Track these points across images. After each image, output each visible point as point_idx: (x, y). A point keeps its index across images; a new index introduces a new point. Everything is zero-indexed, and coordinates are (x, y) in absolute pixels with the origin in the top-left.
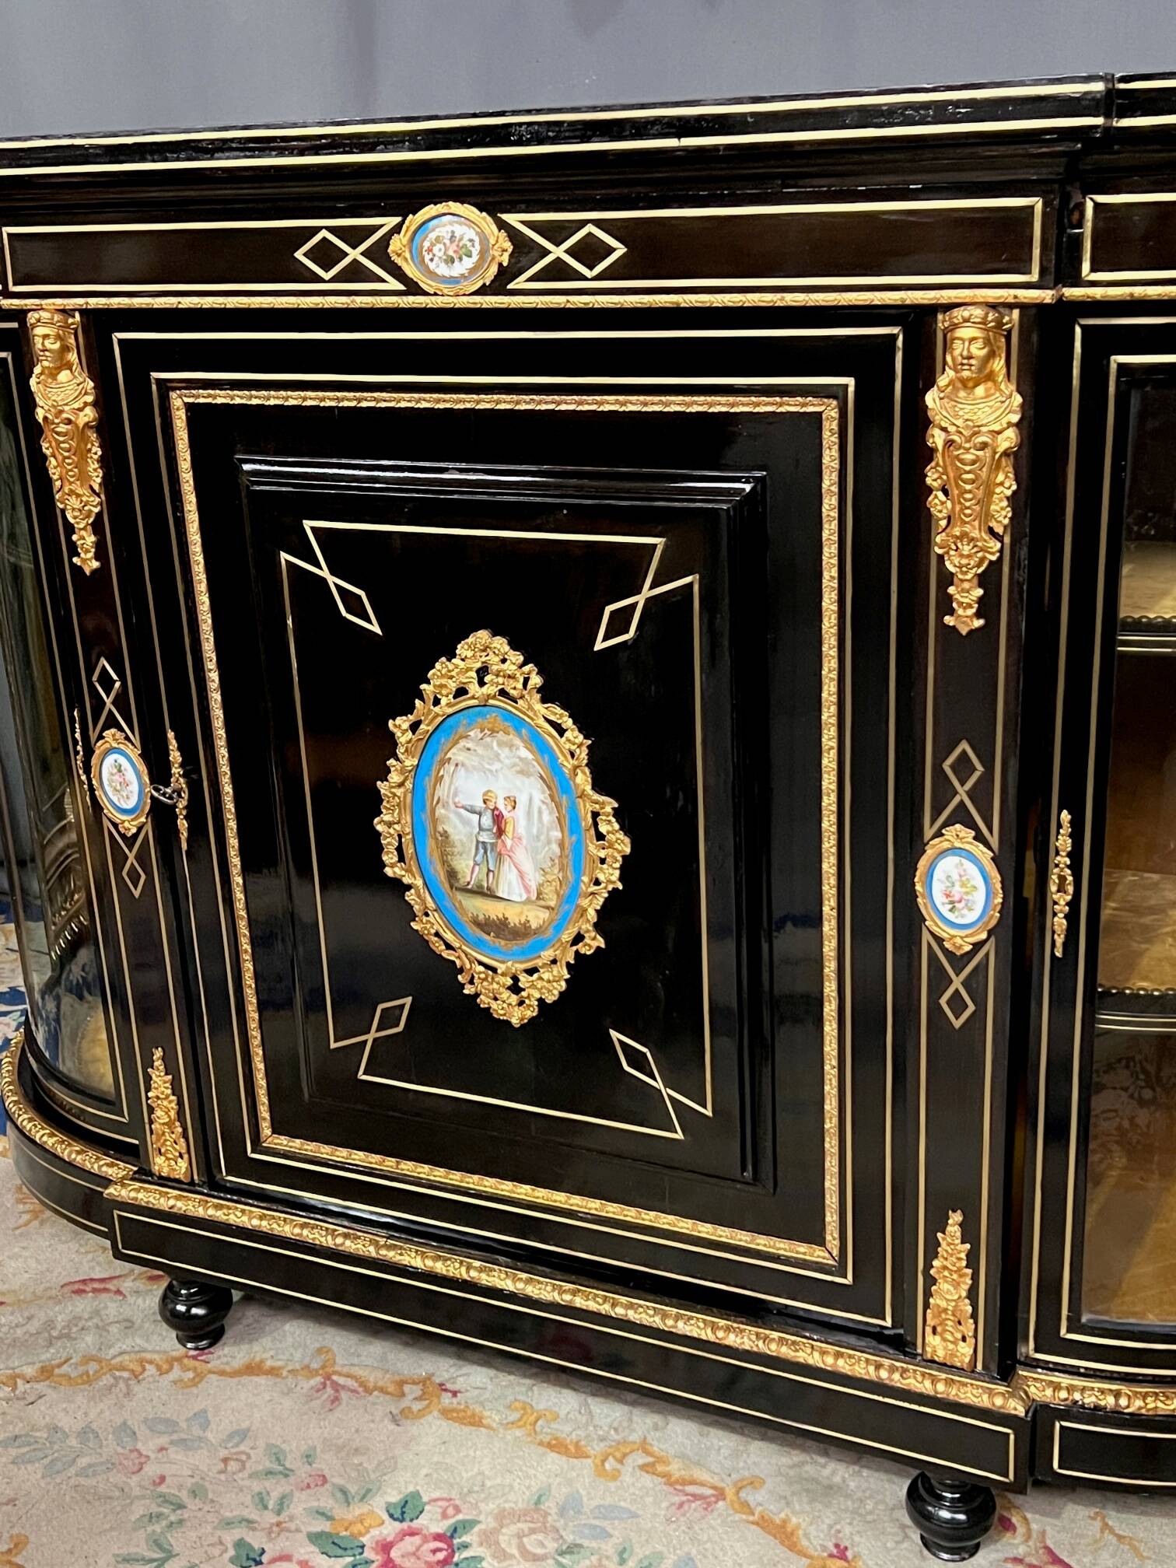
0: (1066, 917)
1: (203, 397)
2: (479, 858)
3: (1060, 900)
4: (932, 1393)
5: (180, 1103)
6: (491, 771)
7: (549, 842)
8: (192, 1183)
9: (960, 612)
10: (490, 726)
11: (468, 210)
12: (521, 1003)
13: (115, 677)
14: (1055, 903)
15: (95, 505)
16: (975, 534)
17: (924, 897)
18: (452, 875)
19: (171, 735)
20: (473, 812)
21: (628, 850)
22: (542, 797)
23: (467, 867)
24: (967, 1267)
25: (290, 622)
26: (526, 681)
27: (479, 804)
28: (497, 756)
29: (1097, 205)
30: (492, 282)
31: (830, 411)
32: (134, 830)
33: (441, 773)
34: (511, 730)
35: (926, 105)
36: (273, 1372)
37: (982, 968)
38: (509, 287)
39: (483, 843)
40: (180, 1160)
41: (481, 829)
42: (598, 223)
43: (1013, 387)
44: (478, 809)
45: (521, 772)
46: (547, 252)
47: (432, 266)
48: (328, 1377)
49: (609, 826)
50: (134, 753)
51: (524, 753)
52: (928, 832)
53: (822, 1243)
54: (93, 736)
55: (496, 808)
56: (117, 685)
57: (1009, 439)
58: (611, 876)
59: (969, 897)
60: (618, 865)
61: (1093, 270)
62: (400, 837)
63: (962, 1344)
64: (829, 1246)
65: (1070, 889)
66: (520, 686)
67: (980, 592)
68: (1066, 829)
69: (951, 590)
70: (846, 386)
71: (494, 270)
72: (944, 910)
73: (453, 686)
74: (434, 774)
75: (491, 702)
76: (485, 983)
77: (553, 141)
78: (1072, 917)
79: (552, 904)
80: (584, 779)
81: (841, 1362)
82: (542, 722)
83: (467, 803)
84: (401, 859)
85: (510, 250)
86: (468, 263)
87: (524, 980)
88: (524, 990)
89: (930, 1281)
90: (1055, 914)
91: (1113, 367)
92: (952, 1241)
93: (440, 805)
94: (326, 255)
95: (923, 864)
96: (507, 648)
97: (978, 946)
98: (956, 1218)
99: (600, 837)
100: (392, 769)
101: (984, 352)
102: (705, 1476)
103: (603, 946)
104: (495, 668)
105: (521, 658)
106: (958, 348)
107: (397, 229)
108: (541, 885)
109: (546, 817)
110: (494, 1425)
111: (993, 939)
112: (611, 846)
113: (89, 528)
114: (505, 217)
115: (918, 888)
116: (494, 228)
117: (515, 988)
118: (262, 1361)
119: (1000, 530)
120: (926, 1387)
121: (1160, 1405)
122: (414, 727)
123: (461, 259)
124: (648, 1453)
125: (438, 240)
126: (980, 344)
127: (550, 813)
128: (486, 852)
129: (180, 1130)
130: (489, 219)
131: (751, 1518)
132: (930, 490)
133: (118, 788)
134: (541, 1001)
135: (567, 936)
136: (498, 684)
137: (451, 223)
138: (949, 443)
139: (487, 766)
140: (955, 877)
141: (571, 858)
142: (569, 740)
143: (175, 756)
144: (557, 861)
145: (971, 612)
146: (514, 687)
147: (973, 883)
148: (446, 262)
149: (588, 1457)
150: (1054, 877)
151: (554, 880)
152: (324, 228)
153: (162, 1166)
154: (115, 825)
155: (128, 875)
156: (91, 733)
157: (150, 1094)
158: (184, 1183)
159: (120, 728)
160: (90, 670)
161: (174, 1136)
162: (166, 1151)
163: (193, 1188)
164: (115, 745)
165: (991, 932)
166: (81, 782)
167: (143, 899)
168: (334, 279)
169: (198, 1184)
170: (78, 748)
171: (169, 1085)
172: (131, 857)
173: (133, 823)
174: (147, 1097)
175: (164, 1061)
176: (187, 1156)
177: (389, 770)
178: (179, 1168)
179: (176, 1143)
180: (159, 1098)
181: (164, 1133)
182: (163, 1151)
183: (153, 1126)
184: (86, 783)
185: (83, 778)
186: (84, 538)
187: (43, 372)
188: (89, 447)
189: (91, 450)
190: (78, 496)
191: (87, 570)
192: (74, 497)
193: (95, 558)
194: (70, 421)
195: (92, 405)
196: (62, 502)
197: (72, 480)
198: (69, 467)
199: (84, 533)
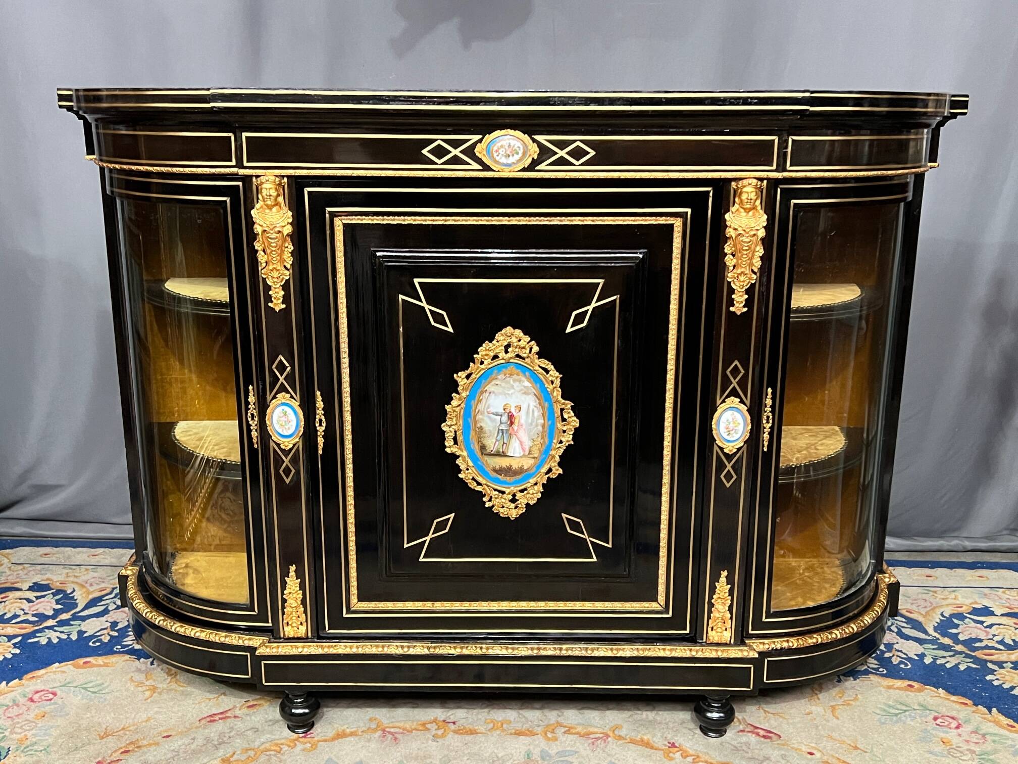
0: (769, 434)
1: (355, 220)
2: (499, 438)
3: (767, 427)
4: (717, 657)
5: (304, 594)
6: (508, 394)
7: (537, 426)
8: (307, 638)
9: (737, 305)
10: (509, 372)
11: (518, 133)
12: (516, 507)
13: (287, 365)
14: (765, 428)
15: (287, 275)
16: (745, 273)
17: (716, 430)
18: (483, 448)
19: (318, 393)
20: (497, 415)
21: (578, 425)
22: (535, 404)
23: (491, 444)
24: (729, 596)
25: (401, 330)
26: (531, 349)
27: (501, 411)
28: (512, 387)
29: (793, 141)
30: (529, 166)
31: (678, 223)
32: (291, 446)
33: (481, 398)
34: (521, 374)
35: (739, 98)
36: (352, 734)
37: (740, 459)
38: (537, 168)
39: (502, 430)
40: (300, 627)
41: (501, 423)
42: (583, 141)
43: (763, 212)
44: (500, 414)
45: (525, 393)
46: (556, 153)
47: (497, 158)
48: (384, 730)
49: (569, 415)
50: (296, 404)
51: (527, 384)
52: (719, 402)
53: (657, 599)
54: (269, 397)
55: (510, 412)
56: (289, 369)
57: (762, 233)
58: (568, 439)
59: (737, 428)
60: (572, 433)
61: (791, 165)
62: (455, 432)
63: (725, 632)
64: (659, 601)
65: (771, 421)
66: (528, 351)
67: (746, 296)
68: (770, 396)
69: (734, 296)
70: (687, 213)
71: (530, 160)
72: (725, 436)
73: (492, 354)
74: (477, 398)
75: (512, 361)
76: (497, 500)
77: (570, 105)
78: (771, 434)
79: (536, 455)
80: (557, 394)
82: (537, 369)
83: (494, 411)
84: (456, 442)
85: (538, 152)
86: (517, 157)
87: (519, 495)
88: (518, 500)
89: (711, 605)
90: (764, 433)
91: (792, 204)
92: (722, 585)
93: (479, 413)
94: (440, 152)
95: (716, 416)
96: (522, 334)
97: (739, 449)
98: (724, 574)
99: (564, 420)
100: (454, 398)
101: (755, 197)
103: (562, 473)
104: (514, 344)
105: (529, 339)
106: (745, 196)
107: (480, 141)
108: (531, 447)
109: (536, 414)
110: (484, 731)
111: (746, 445)
112: (569, 424)
113: (281, 288)
114: (537, 137)
115: (714, 426)
116: (531, 142)
117: (514, 500)
118: (344, 730)
119: (756, 270)
120: (713, 655)
121: (804, 643)
122: (468, 377)
123: (513, 155)
124: (565, 727)
125: (502, 146)
126: (754, 194)
127: (538, 412)
128: (503, 434)
129: (303, 609)
130: (528, 138)
131: (626, 741)
132: (726, 254)
133: (284, 424)
134: (527, 504)
135: (544, 470)
136: (515, 352)
137: (509, 139)
138: (737, 234)
139: (507, 392)
140: (731, 420)
141: (549, 432)
142: (551, 376)
143: (320, 404)
144: (540, 435)
145: (742, 305)
146: (524, 353)
147: (738, 421)
148: (506, 156)
149: (537, 734)
150: (765, 417)
151: (538, 444)
152: (439, 139)
153: (289, 631)
154: (278, 445)
155: (283, 471)
156: (268, 396)
157: (285, 592)
158: (303, 639)
159: (288, 392)
160: (271, 363)
161: (298, 613)
162: (292, 623)
163: (309, 640)
164: (284, 401)
165: (745, 442)
166: (249, 426)
167: (292, 484)
168: (443, 163)
169: (311, 638)
170: (250, 406)
171: (298, 585)
172: (286, 461)
173: (290, 442)
174: (283, 594)
175: (296, 571)
176: (305, 623)
177: (452, 399)
178: (300, 631)
179: (299, 617)
180: (290, 593)
181: (292, 613)
182: (290, 623)
183: (285, 610)
184: (253, 425)
185: (251, 423)
186: (278, 293)
187: (261, 207)
188: (286, 246)
189: (287, 247)
190: (278, 270)
191: (277, 310)
192: (275, 271)
193: (283, 303)
194: (279, 232)
195: (291, 224)
196: (264, 274)
197: (275, 262)
198: (274, 256)
199: (277, 290)
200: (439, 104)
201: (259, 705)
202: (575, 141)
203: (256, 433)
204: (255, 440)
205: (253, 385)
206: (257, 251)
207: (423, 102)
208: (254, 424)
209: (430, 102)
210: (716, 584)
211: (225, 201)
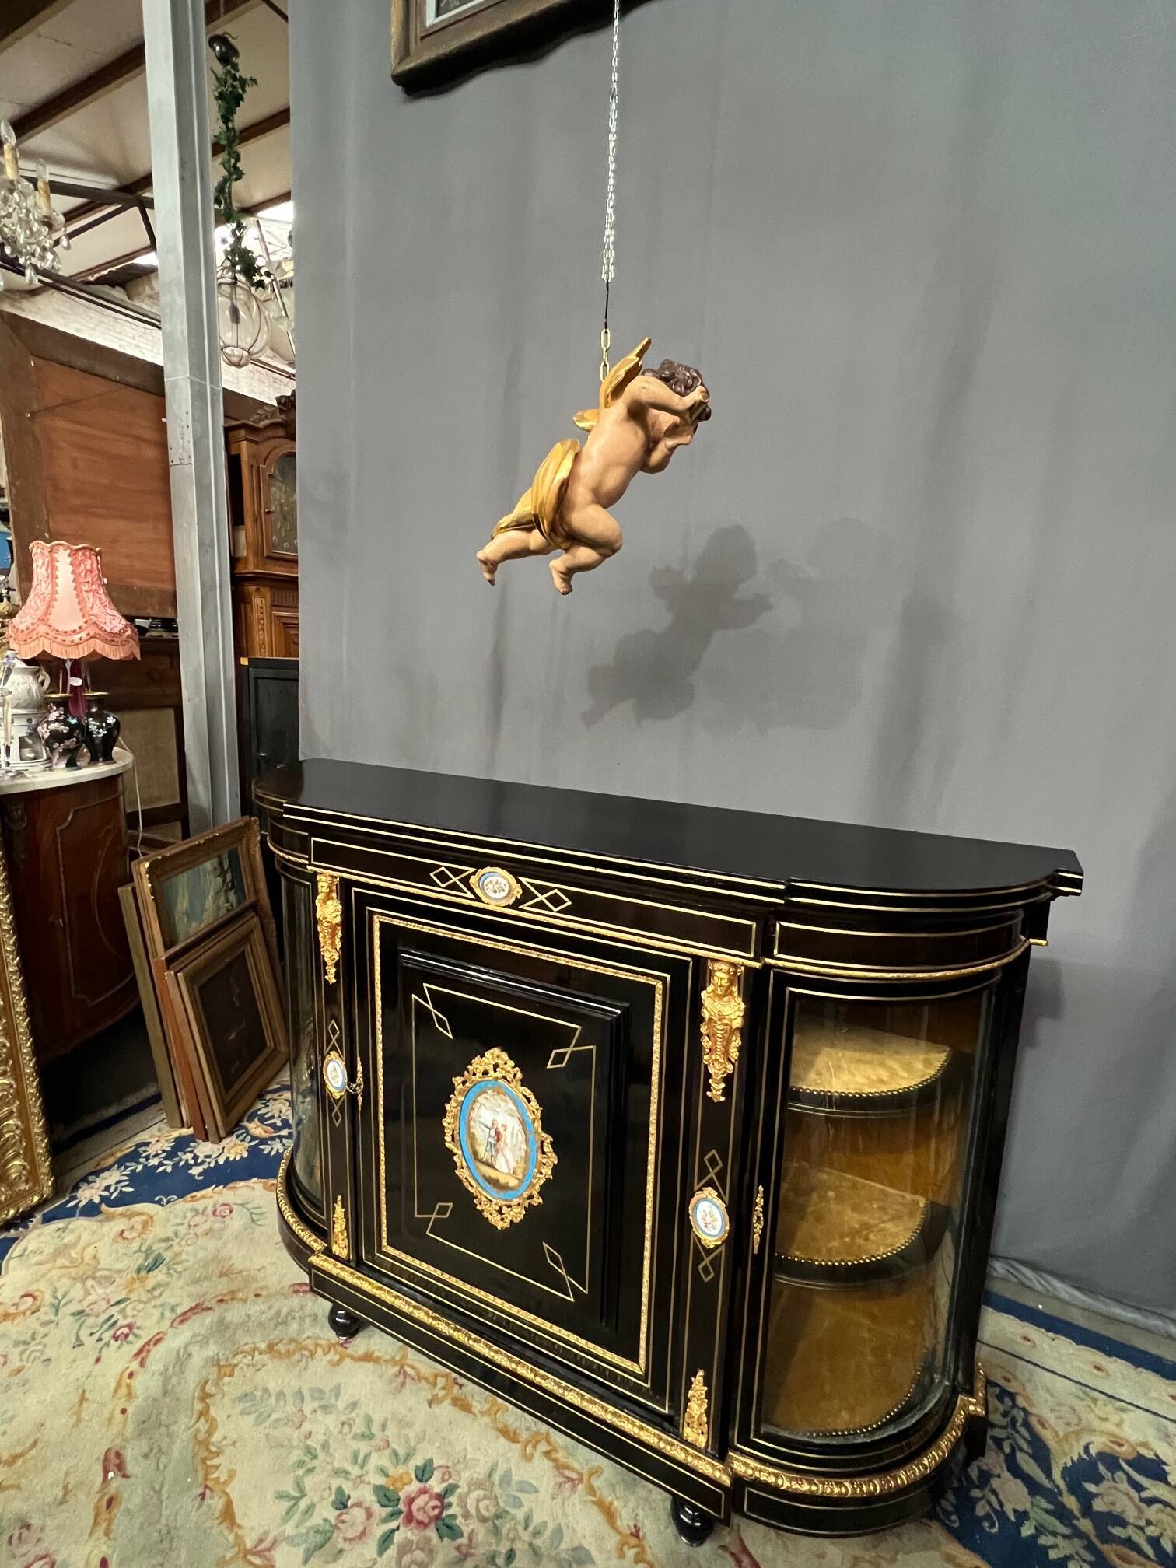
0: (760, 1236)
1: (388, 920)
2: (488, 1149)
3: (758, 1228)
4: (687, 1462)
5: (347, 1222)
7: (520, 1149)
8: (349, 1261)
9: (714, 1092)
10: (497, 1091)
11: (504, 873)
12: (502, 1220)
13: (337, 1029)
14: (755, 1229)
15: (336, 956)
16: (722, 1060)
17: (692, 1217)
18: (475, 1154)
19: (359, 1059)
20: (487, 1127)
21: (556, 1162)
22: (518, 1128)
23: (482, 1150)
24: (705, 1398)
25: (413, 1025)
26: (515, 1075)
27: (490, 1125)
28: (500, 1105)
29: (781, 926)
30: (513, 904)
31: (659, 985)
32: (339, 1097)
33: (474, 1106)
34: (506, 1095)
36: (375, 1360)
37: (718, 1258)
38: (520, 907)
39: (491, 1142)
40: (344, 1249)
41: (490, 1136)
42: (560, 890)
43: (740, 999)
44: (489, 1127)
45: (510, 1115)
46: (536, 897)
47: (487, 892)
48: (402, 1367)
49: (548, 1148)
50: (342, 1063)
51: (511, 1106)
52: (696, 1187)
53: (637, 1362)
54: (326, 1052)
55: (497, 1128)
56: (338, 1033)
57: (738, 1023)
58: (548, 1171)
59: (714, 1223)
60: (551, 1167)
61: (779, 954)
62: (453, 1130)
63: (701, 1435)
64: (640, 1367)
65: (762, 1222)
66: (512, 1076)
67: (724, 1085)
68: (761, 1195)
69: (710, 1081)
70: (666, 977)
71: (513, 899)
72: (702, 1226)
73: (482, 1069)
74: (470, 1106)
75: (499, 1080)
76: (486, 1206)
78: (763, 1236)
79: (520, 1178)
80: (538, 1125)
81: (642, 1433)
82: (521, 1095)
83: (485, 1123)
84: (453, 1140)
85: (521, 892)
86: (503, 894)
87: (505, 1209)
88: (504, 1214)
89: (687, 1400)
90: (754, 1233)
91: (787, 993)
92: (698, 1387)
93: (472, 1120)
94: (443, 877)
95: (693, 1201)
96: (508, 1058)
97: (717, 1247)
98: (701, 1373)
99: (544, 1153)
100: (452, 1099)
101: (728, 984)
102: (576, 1465)
103: (542, 1203)
104: (501, 1066)
105: (514, 1064)
106: (716, 980)
107: (474, 873)
108: (515, 1168)
109: (520, 1138)
110: (477, 1413)
111: (724, 1246)
112: (548, 1158)
113: (333, 965)
114: (521, 878)
115: (690, 1212)
116: (515, 882)
117: (500, 1212)
118: (373, 1352)
119: (733, 1060)
120: (683, 1457)
121: (798, 1486)
122: (464, 1083)
123: (500, 892)
124: (550, 1444)
125: (491, 882)
126: (726, 981)
127: (522, 1136)
128: (491, 1147)
129: (346, 1234)
130: (513, 878)
131: (594, 1499)
132: (702, 1034)
133: (334, 1077)
134: (511, 1221)
135: (525, 1195)
136: (502, 1073)
137: (497, 876)
138: (711, 1019)
140: (708, 1212)
141: (530, 1159)
142: (532, 1106)
143: (360, 1068)
144: (523, 1158)
145: (719, 1093)
146: (510, 1077)
147: (716, 1216)
148: (493, 892)
149: (518, 1442)
150: (755, 1216)
151: (521, 1167)
152: (443, 866)
153: (337, 1248)
154: (331, 1093)
155: (334, 1115)
156: (325, 1050)
157: (335, 1214)
158: (346, 1262)
159: (337, 1052)
161: (343, 1236)
162: (339, 1243)
163: (351, 1266)
164: (335, 1059)
165: (723, 1242)
167: (340, 1128)
168: (445, 888)
169: (351, 1262)
171: (343, 1213)
172: (336, 1108)
173: (339, 1094)
174: (333, 1217)
175: (342, 1202)
176: (348, 1243)
177: (450, 1099)
178: (343, 1253)
179: (343, 1240)
180: (338, 1217)
181: (339, 1233)
182: (337, 1242)
183: (334, 1228)
186: (332, 969)
187: (320, 899)
188: (337, 932)
189: (338, 934)
190: (332, 951)
191: (330, 983)
192: (330, 951)
193: (335, 978)
194: (329, 922)
195: (342, 915)
196: (323, 952)
197: (328, 945)
198: (327, 939)
199: (331, 967)
202: (554, 888)
206: (319, 933)
210: (693, 1379)
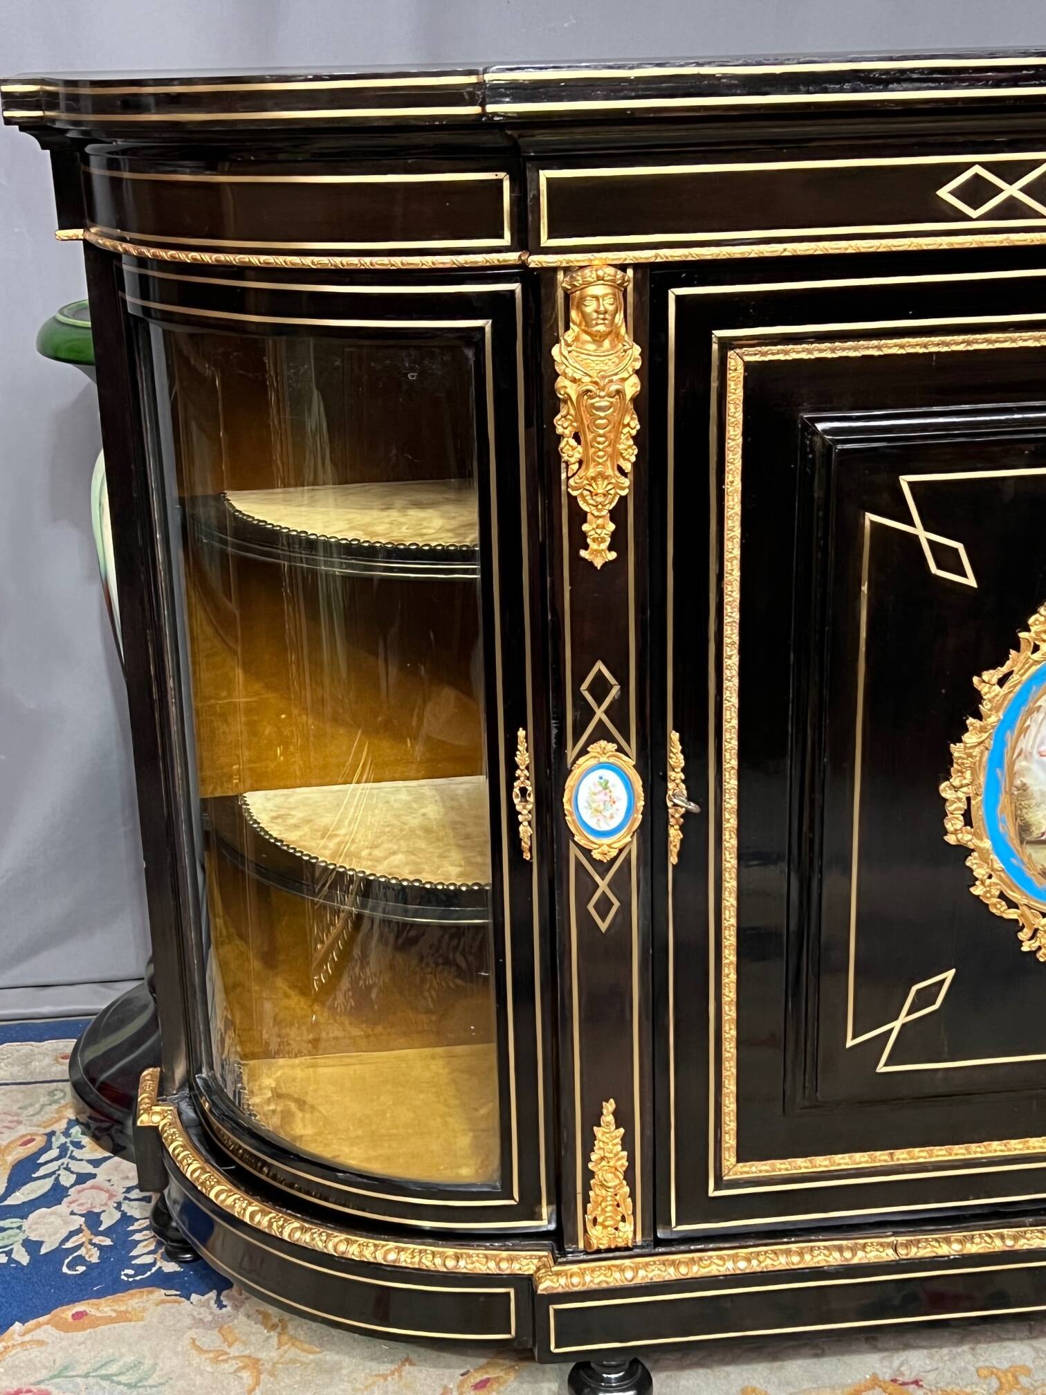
1: (774, 353)
5: (631, 1159)
8: (634, 1248)
13: (613, 681)
15: (624, 487)
25: (865, 588)
32: (614, 853)
33: (1028, 723)
40: (621, 1225)
50: (628, 763)
54: (571, 754)
56: (615, 691)
62: (969, 799)
74: (1018, 724)
84: (968, 819)
93: (1021, 758)
94: (976, 192)
100: (970, 728)
113: (608, 515)
129: (627, 1189)
133: (602, 807)
143: (676, 758)
152: (976, 164)
153: (599, 1237)
154: (587, 852)
155: (596, 907)
156: (569, 751)
157: (594, 1157)
158: (627, 1249)
159: (611, 739)
160: (578, 679)
161: (618, 1197)
162: (605, 1220)
163: (637, 1251)
164: (604, 759)
166: (513, 813)
167: (612, 931)
168: (983, 217)
169: (642, 1247)
170: (518, 772)
171: (618, 1140)
172: (603, 885)
173: (614, 846)
174: (586, 1160)
175: (615, 1113)
176: (632, 1217)
177: (967, 730)
178: (621, 1234)
179: (618, 1205)
180: (602, 1159)
181: (604, 1199)
182: (600, 1220)
183: (591, 1193)
184: (525, 812)
185: (518, 808)
186: (603, 528)
187: (577, 339)
188: (626, 422)
189: (628, 425)
190: (607, 477)
191: (598, 563)
192: (600, 481)
193: (610, 548)
194: (618, 392)
195: (637, 372)
196: (575, 489)
197: (601, 461)
198: (601, 447)
199: (600, 521)
200: (997, 84)
201: (497, 1379)
203: (529, 829)
204: (525, 845)
205: (525, 729)
206: (559, 438)
207: (963, 80)
208: (526, 809)
209: (979, 80)
211: (481, 330)
